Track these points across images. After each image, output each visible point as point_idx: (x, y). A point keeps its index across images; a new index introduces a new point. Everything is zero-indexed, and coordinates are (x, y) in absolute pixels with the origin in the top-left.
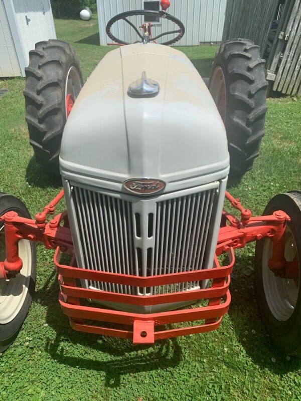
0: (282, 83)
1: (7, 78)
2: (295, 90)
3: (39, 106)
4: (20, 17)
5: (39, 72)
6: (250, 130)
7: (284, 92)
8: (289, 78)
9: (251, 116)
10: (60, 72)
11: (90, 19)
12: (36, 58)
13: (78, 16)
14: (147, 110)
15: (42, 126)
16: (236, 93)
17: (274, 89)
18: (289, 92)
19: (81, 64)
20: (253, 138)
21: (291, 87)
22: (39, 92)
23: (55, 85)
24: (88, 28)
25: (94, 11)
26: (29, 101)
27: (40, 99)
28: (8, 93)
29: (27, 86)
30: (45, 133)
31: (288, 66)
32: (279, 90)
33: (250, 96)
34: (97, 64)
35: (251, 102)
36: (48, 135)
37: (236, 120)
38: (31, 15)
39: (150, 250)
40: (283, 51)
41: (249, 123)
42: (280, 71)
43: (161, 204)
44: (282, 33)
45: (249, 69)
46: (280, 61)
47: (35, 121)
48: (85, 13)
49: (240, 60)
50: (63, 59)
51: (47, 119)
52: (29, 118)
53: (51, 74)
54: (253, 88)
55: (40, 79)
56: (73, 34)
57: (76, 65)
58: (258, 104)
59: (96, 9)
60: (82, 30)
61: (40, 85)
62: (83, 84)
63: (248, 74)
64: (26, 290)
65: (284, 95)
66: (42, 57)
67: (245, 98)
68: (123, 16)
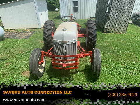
0: (110, 29)
1: (35, 29)
2: (113, 31)
3: (46, 34)
4: (40, 13)
5: (47, 27)
6: (93, 39)
7: (110, 31)
8: (111, 28)
9: (93, 36)
10: (51, 27)
11: (58, 11)
12: (46, 24)
13: (54, 11)
14: (65, 32)
15: (47, 38)
16: (90, 31)
17: (108, 30)
18: (112, 31)
19: (55, 25)
20: (94, 41)
21: (112, 30)
22: (46, 31)
23: (50, 30)
24: (57, 14)
25: (59, 9)
26: (44, 33)
27: (47, 33)
28: (36, 32)
29: (44, 30)
30: (47, 40)
31: (111, 24)
32: (109, 31)
33: (93, 32)
34: (59, 25)
35: (93, 33)
36: (48, 40)
37: (90, 37)
38: (42, 12)
39: (66, 53)
40: (109, 21)
41: (92, 38)
42: (109, 26)
43: (67, 45)
44: (108, 16)
45: (92, 26)
46: (108, 23)
47: (45, 37)
48: (57, 9)
49: (90, 24)
50: (52, 24)
51: (48, 37)
52: (44, 37)
53: (49, 27)
54: (93, 30)
55: (47, 28)
56: (53, 16)
57: (54, 25)
58: (94, 33)
59: (60, 8)
60: (55, 15)
61: (47, 30)
62: (56, 30)
63: (92, 27)
64: (43, 69)
65: (111, 32)
66: (47, 24)
67: (91, 32)
68: (64, 17)
